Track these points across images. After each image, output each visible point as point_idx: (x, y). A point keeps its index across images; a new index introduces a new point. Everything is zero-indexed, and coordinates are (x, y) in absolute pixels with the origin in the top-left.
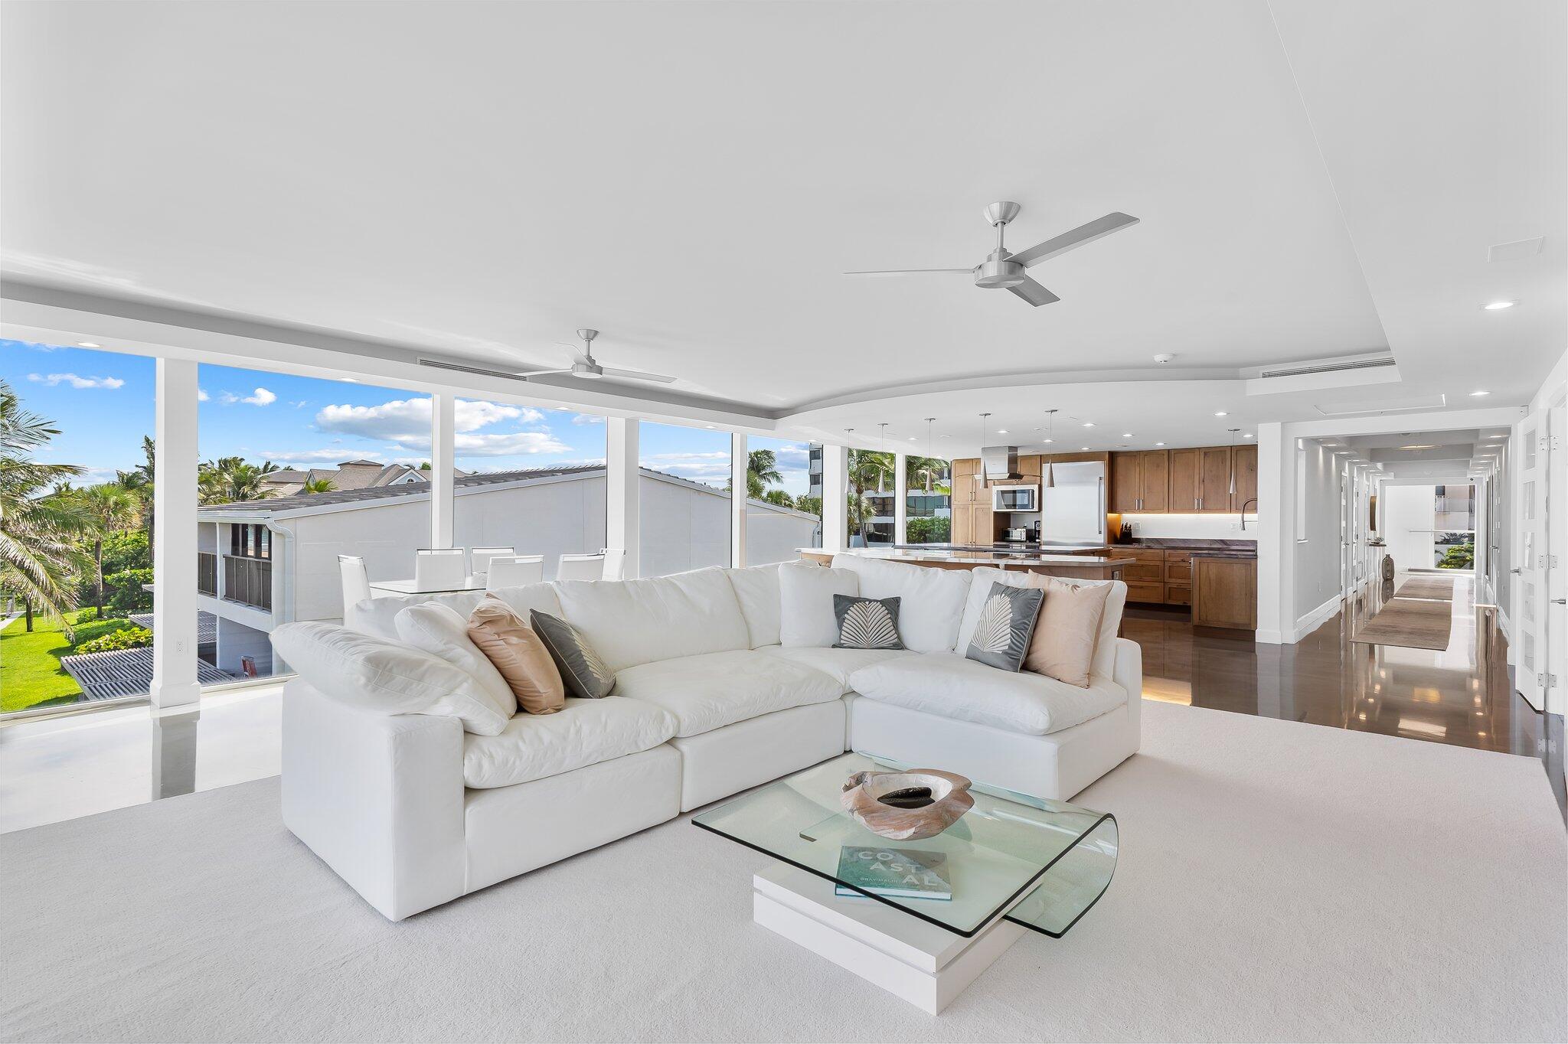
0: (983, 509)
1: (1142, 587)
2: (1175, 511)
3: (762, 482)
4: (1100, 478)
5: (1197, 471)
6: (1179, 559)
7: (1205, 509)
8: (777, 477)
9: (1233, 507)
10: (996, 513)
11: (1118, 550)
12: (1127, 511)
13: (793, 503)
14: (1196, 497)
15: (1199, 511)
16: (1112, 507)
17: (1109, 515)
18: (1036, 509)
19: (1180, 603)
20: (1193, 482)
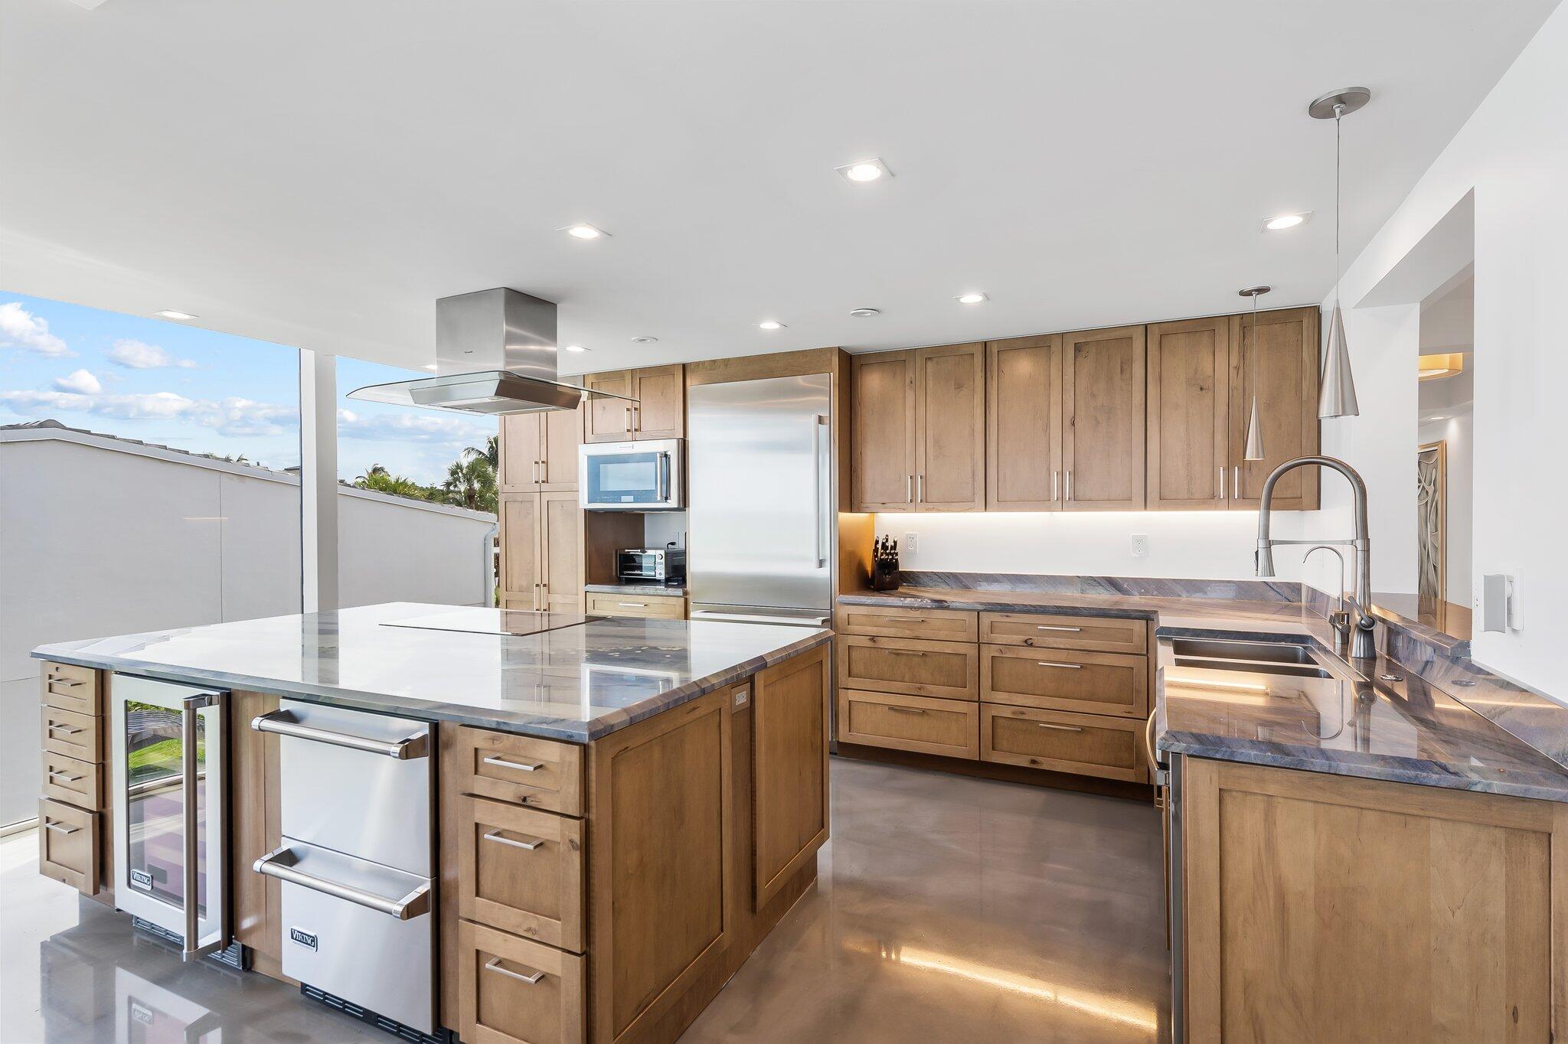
0: (561, 503)
1: (924, 712)
2: (1006, 503)
4: (820, 420)
5: (1055, 397)
6: (1018, 639)
7: (1078, 500)
9: (1153, 492)
10: (590, 514)
11: (863, 610)
12: (884, 506)
14: (1056, 466)
15: (1063, 504)
16: (850, 495)
17: (846, 517)
18: (673, 502)
19: (1023, 762)
20: (1048, 426)
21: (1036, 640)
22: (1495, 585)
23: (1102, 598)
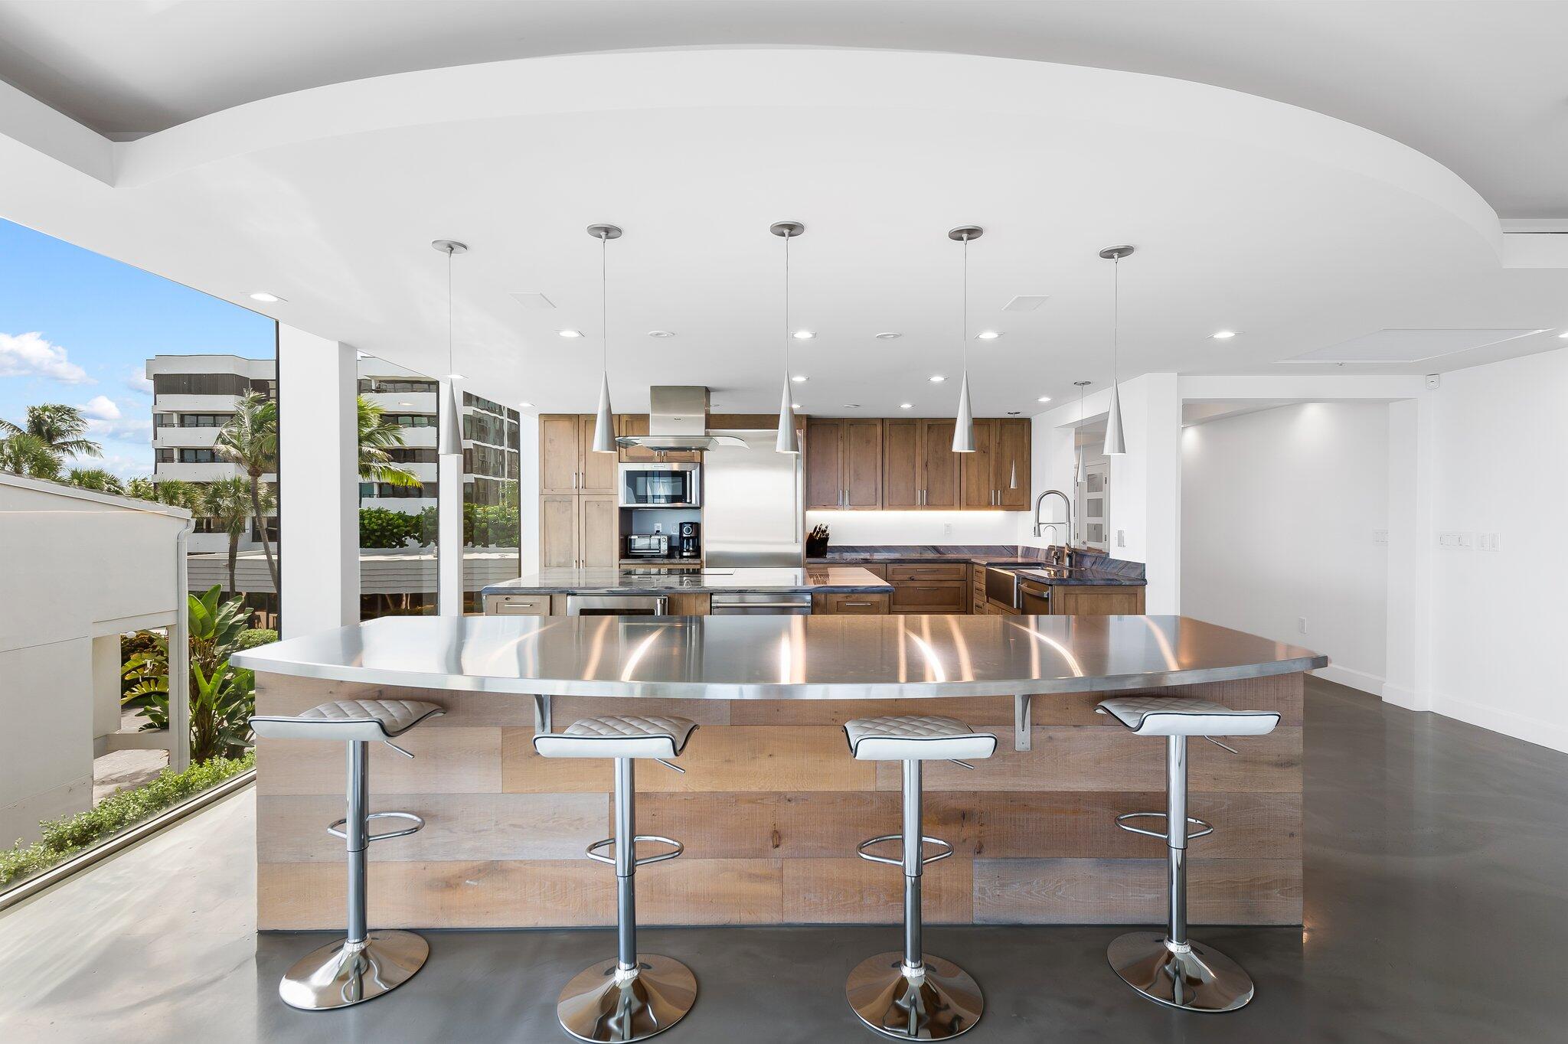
0: (598, 503)
2: (891, 507)
3: (57, 455)
4: (798, 457)
5: (918, 451)
6: (906, 577)
7: (929, 505)
8: (89, 448)
10: (621, 509)
11: (816, 565)
12: (827, 508)
13: (122, 489)
14: (918, 487)
15: (922, 507)
16: (810, 503)
17: (807, 513)
18: (693, 504)
20: (914, 466)
21: (916, 577)
22: (1120, 533)
23: (930, 555)
